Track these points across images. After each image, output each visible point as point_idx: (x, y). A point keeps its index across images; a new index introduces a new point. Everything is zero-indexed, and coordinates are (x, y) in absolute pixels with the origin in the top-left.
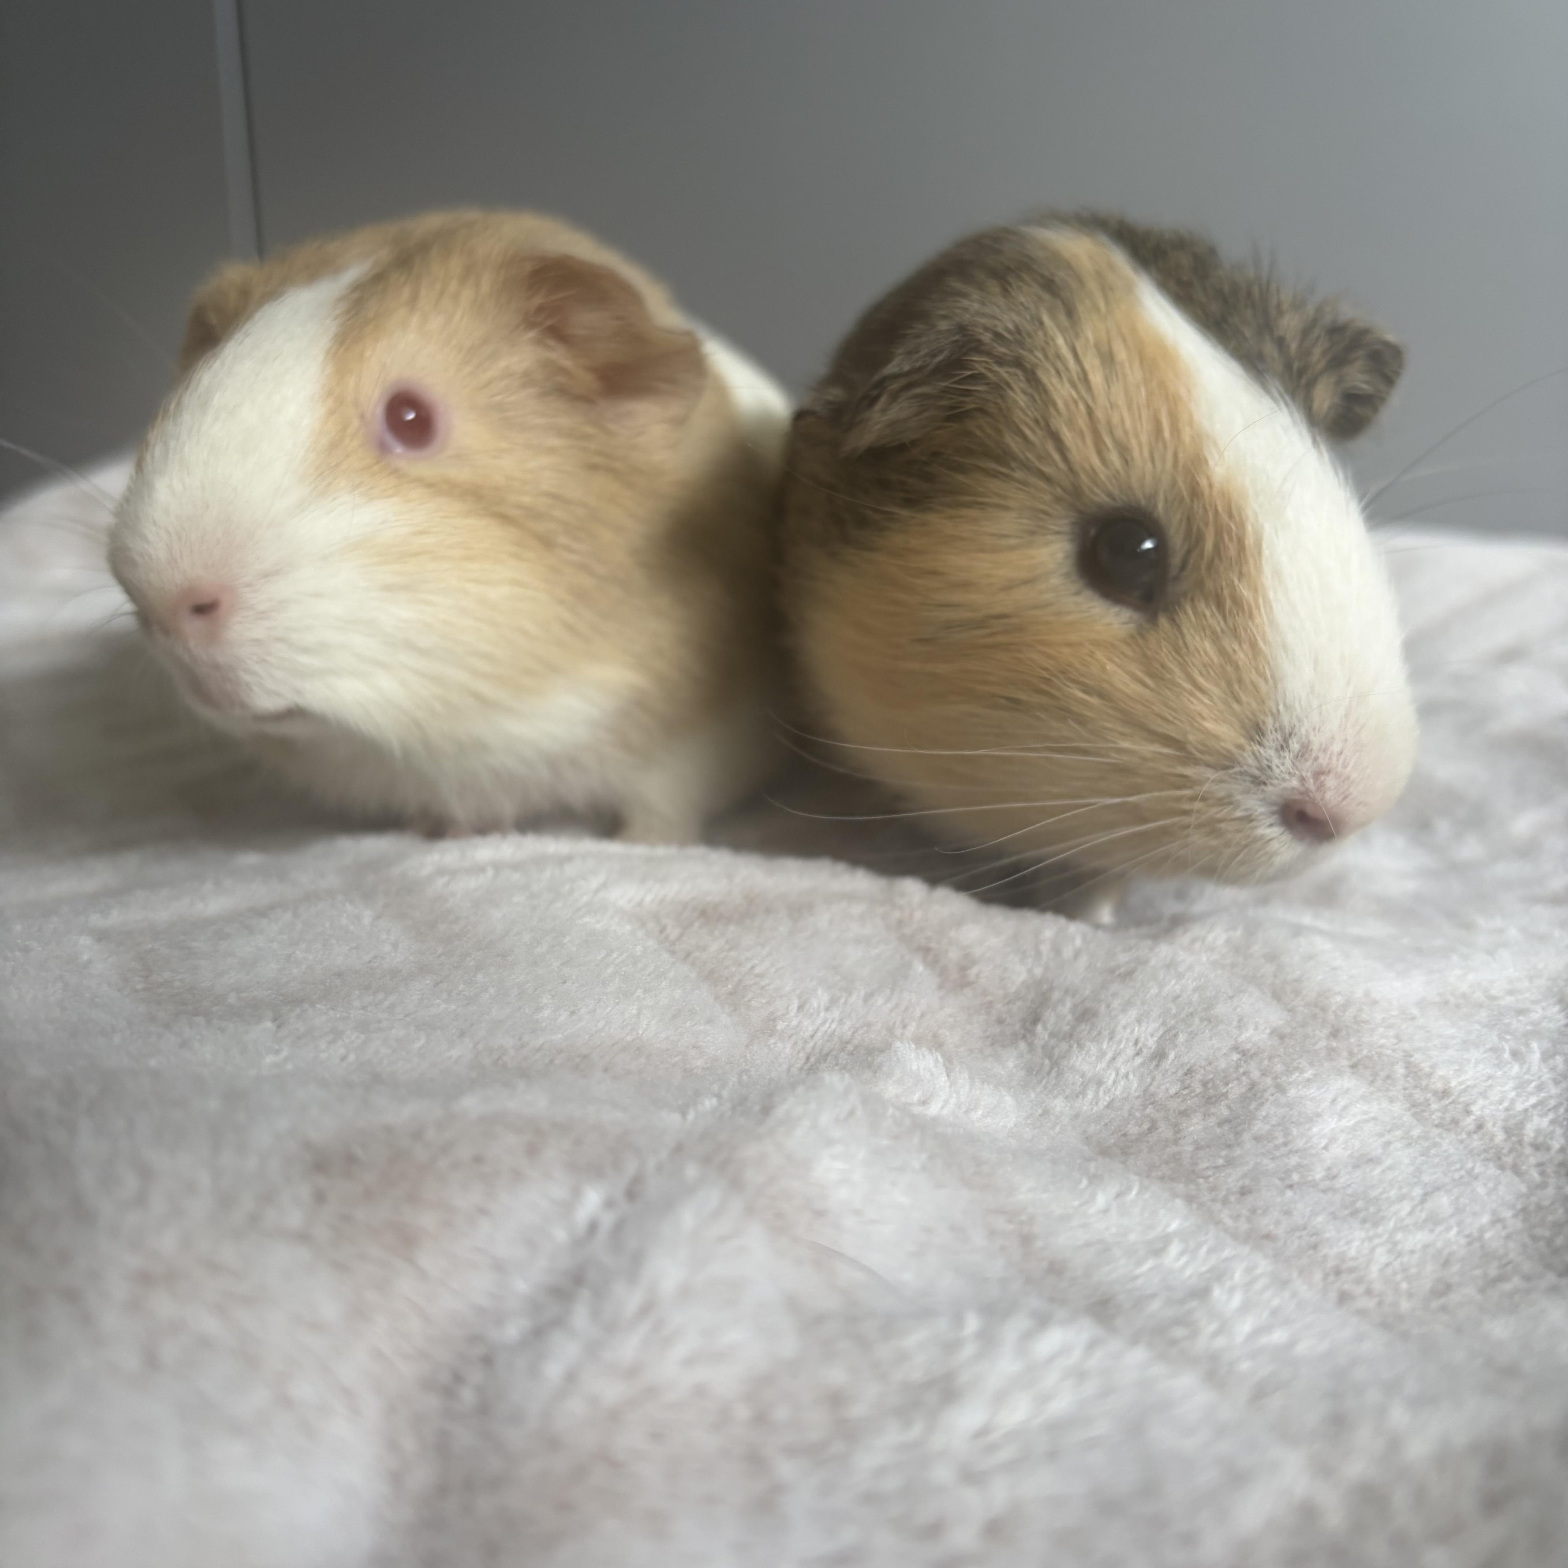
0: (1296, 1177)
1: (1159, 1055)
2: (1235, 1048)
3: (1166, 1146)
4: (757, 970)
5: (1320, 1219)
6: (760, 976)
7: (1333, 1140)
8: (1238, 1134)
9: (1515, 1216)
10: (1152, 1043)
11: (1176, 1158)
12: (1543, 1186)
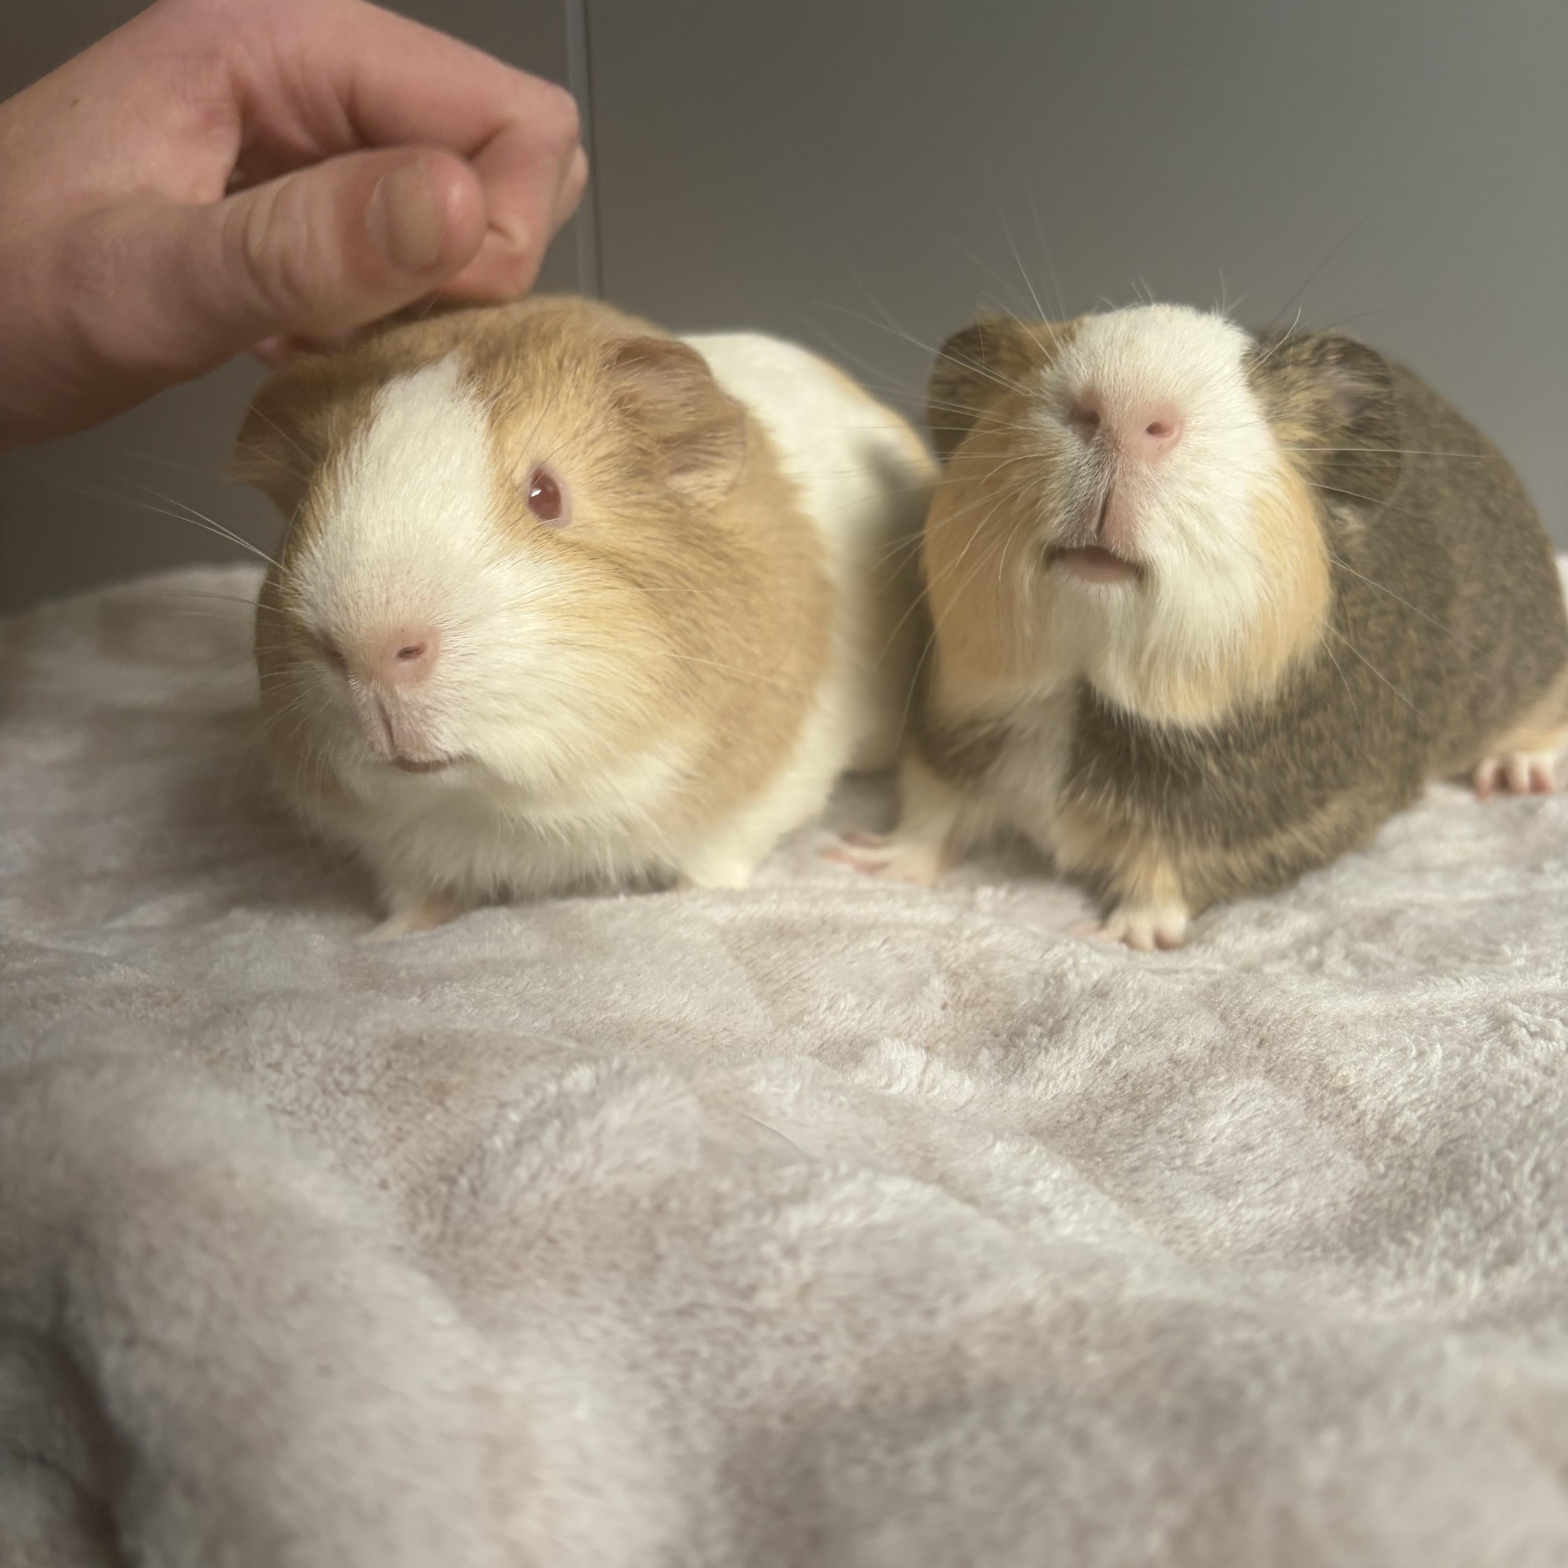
0: (1178, 1162)
1: (1106, 1062)
2: (1170, 1060)
3: (1086, 1133)
4: (805, 976)
5: (1185, 1193)
6: (808, 980)
7: (1221, 1132)
8: (1145, 1126)
9: (1349, 1201)
10: (1103, 1052)
11: (1090, 1143)
12: (1383, 1177)
